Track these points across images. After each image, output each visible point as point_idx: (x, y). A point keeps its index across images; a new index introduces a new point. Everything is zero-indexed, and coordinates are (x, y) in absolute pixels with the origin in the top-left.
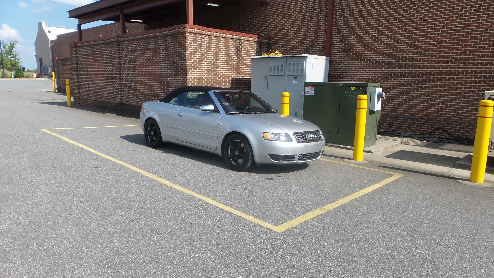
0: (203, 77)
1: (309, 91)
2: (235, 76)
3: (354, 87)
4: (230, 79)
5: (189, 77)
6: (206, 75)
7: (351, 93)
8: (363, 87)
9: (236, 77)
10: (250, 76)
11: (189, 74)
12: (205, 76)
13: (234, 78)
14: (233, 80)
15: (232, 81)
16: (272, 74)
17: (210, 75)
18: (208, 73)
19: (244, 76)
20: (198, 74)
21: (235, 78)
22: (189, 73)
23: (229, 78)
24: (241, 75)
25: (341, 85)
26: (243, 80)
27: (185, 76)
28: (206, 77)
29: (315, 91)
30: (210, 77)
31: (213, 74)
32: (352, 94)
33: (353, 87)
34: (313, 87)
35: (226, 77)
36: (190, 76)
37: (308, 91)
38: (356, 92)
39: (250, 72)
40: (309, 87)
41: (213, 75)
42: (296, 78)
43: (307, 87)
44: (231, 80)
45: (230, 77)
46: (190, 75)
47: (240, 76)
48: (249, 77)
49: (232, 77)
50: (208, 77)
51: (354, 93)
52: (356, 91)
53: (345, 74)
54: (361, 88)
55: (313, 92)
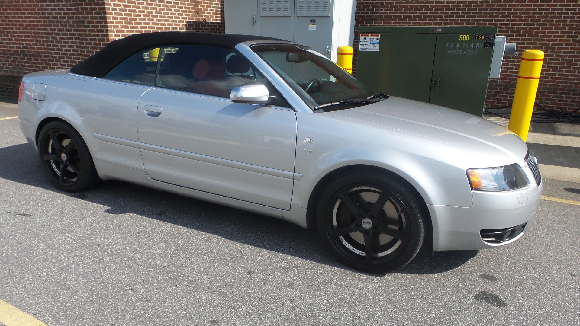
0: (138, 18)
1: (369, 43)
2: (192, 19)
3: (466, 34)
4: (185, 23)
5: (111, 16)
6: (142, 14)
7: (458, 46)
8: (485, 35)
9: (194, 21)
10: (215, 18)
11: (111, 11)
12: (140, 16)
13: (191, 21)
14: (189, 25)
15: (188, 27)
16: (268, 14)
17: (150, 14)
18: (146, 11)
19: (206, 18)
20: (128, 12)
21: (193, 22)
22: (111, 9)
23: (183, 22)
24: (202, 16)
25: (440, 30)
26: (205, 26)
27: (102, 15)
28: (142, 17)
29: (382, 44)
30: (150, 18)
31: (154, 13)
32: (461, 48)
33: (464, 34)
34: (378, 35)
35: (177, 20)
36: (113, 16)
37: (367, 43)
38: (469, 45)
39: (214, 12)
40: (368, 35)
41: (154, 14)
42: (313, 21)
43: (363, 35)
44: (186, 25)
45: (184, 20)
46: (113, 12)
47: (200, 18)
48: (213, 20)
49: (188, 20)
50: (147, 18)
51: (467, 46)
52: (469, 42)
53: (376, 16)
54: (482, 37)
55: (378, 46)
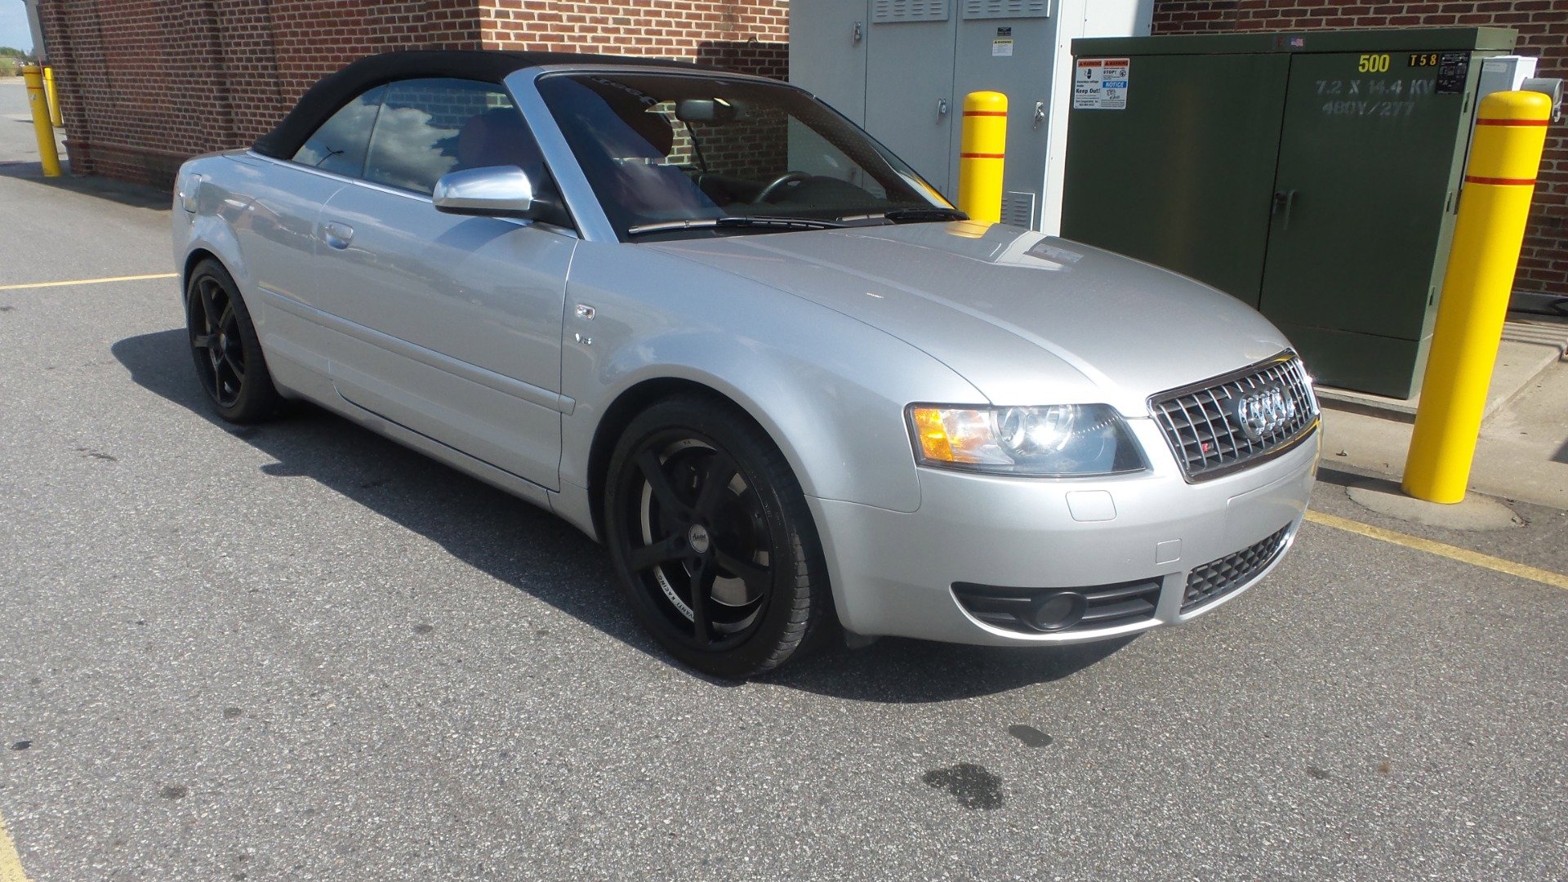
0: (566, 34)
1: (1099, 86)
2: (717, 35)
3: (1380, 52)
4: (695, 46)
5: (493, 31)
6: (577, 25)
7: (1355, 89)
8: (1440, 53)
9: (722, 40)
10: (783, 34)
11: (492, 18)
12: (572, 29)
13: (712, 40)
14: (707, 52)
15: (703, 56)
16: (891, 18)
17: (599, 26)
18: (588, 16)
19: (758, 33)
20: (536, 21)
21: (717, 44)
22: (493, 14)
23: (690, 43)
24: (746, 28)
25: (1299, 43)
26: (753, 54)
27: (473, 30)
28: (577, 33)
29: (1133, 88)
30: (600, 34)
31: (611, 21)
32: (1363, 94)
33: (1370, 52)
34: (1125, 63)
35: (674, 39)
36: (499, 30)
37: (1095, 86)
38: (1388, 86)
39: (783, 16)
40: (1099, 64)
41: (611, 25)
42: (1004, 32)
43: (1086, 64)
44: (699, 52)
45: (694, 40)
46: (499, 21)
47: (740, 33)
48: (778, 38)
49: (703, 39)
50: (589, 36)
51: (1380, 87)
52: (1388, 78)
54: (1428, 59)
55: (1122, 93)
